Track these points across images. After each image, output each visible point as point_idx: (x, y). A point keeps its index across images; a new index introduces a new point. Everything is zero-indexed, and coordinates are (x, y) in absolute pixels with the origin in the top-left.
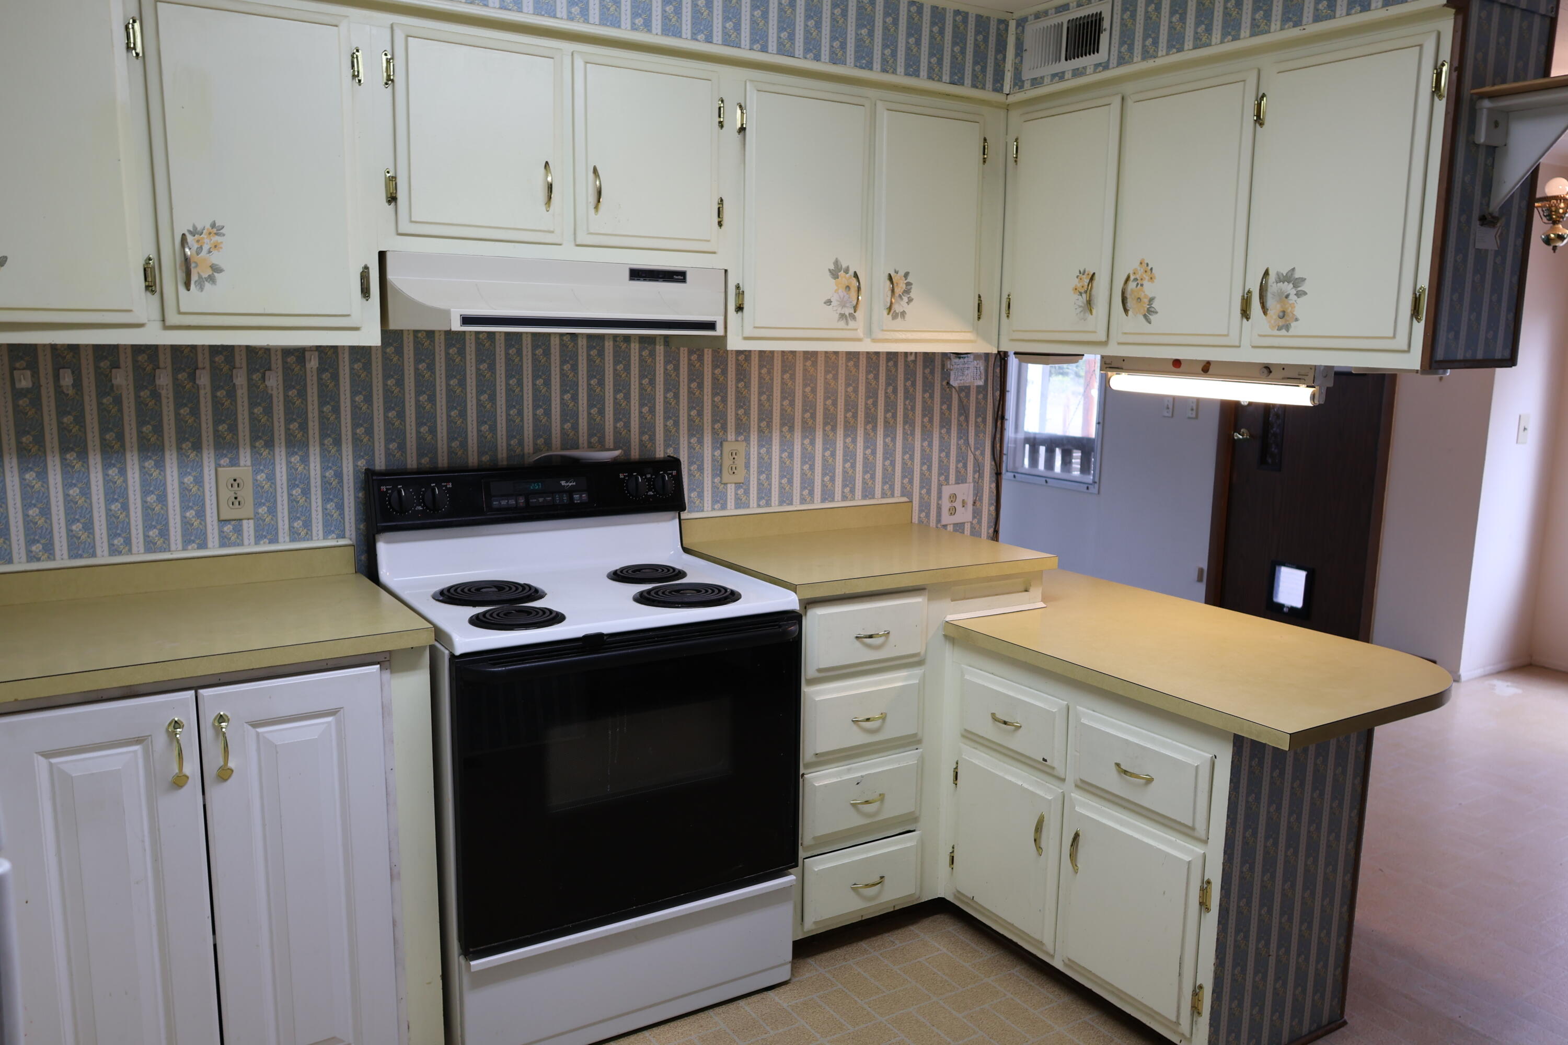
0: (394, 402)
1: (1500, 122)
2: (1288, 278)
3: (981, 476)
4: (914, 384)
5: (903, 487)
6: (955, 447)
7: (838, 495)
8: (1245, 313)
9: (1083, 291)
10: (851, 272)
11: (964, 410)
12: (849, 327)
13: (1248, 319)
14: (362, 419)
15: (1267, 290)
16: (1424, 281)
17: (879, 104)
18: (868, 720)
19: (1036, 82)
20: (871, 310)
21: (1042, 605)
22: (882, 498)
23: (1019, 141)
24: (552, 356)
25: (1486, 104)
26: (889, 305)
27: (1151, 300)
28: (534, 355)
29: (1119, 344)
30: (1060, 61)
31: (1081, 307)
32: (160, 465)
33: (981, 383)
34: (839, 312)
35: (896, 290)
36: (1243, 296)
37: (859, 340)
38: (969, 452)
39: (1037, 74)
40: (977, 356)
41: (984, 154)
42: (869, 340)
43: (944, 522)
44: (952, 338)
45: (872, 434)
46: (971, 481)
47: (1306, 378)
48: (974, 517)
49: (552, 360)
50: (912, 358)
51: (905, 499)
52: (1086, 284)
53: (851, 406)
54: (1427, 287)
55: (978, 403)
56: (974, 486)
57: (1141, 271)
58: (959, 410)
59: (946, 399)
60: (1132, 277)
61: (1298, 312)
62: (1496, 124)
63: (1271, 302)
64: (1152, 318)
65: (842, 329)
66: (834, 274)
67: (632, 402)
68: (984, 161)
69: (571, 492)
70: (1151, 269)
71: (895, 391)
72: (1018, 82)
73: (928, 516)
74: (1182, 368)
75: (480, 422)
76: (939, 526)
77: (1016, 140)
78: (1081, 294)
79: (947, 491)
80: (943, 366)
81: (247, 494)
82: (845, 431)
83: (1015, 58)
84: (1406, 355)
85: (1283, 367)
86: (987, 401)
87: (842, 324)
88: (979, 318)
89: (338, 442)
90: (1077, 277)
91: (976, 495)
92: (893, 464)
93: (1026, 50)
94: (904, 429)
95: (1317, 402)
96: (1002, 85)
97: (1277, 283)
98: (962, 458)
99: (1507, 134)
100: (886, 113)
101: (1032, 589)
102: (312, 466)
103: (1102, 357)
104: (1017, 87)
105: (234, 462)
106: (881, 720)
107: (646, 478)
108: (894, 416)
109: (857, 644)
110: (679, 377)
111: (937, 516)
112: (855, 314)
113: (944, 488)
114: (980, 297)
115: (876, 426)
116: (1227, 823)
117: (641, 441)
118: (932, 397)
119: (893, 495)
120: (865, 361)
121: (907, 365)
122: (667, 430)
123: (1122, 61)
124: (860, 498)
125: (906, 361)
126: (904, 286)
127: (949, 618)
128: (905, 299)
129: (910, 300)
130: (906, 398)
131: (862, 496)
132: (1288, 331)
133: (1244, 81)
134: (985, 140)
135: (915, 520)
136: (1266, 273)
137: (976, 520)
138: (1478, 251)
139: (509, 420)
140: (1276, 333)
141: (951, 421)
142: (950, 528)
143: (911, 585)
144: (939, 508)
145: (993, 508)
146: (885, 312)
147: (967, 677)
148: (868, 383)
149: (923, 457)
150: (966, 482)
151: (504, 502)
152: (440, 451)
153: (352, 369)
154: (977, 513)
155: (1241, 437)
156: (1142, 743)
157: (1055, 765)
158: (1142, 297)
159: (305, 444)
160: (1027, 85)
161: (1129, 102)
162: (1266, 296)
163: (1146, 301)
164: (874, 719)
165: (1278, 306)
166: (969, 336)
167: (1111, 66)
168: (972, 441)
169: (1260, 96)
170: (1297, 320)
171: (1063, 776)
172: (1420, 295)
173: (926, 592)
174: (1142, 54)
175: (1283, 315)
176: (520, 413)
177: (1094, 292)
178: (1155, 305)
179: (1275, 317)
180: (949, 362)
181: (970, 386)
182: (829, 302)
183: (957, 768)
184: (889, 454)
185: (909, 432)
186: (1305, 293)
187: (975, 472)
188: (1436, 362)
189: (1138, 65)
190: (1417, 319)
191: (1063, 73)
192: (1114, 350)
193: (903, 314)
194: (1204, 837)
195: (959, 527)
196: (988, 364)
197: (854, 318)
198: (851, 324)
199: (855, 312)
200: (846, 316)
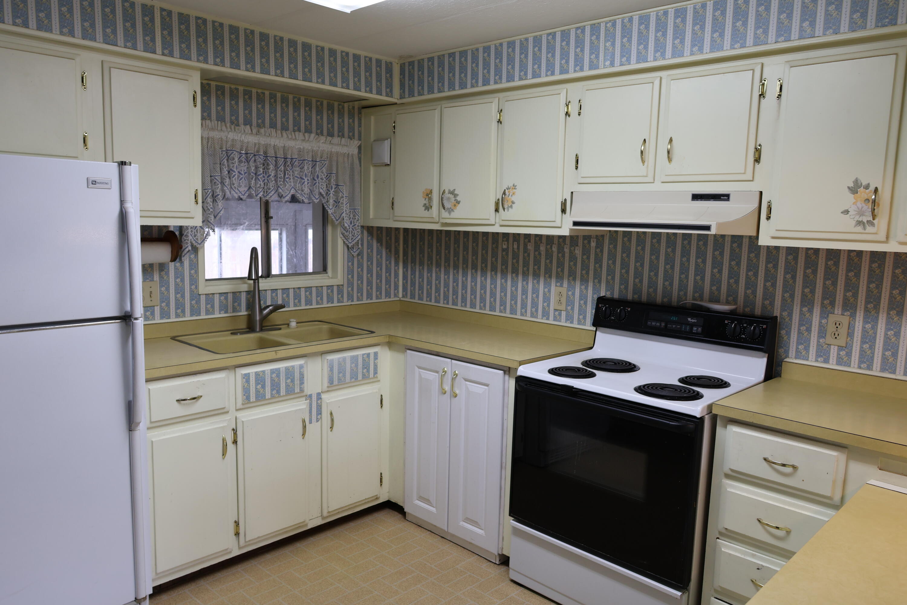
0: (625, 265)
10: (872, 188)
12: (866, 231)
14: (611, 272)
24: (708, 246)
28: (698, 244)
32: (538, 282)
34: (856, 219)
42: (895, 242)
49: (708, 249)
65: (860, 233)
66: (854, 190)
67: (759, 278)
69: (692, 325)
75: (665, 280)
81: (564, 300)
87: (859, 229)
89: (600, 282)
102: (589, 291)
105: (561, 286)
106: (786, 533)
107: (743, 326)
110: (797, 265)
112: (874, 221)
117: (763, 304)
122: (784, 299)
139: (680, 280)
151: (654, 324)
152: (643, 292)
153: (609, 248)
159: (587, 281)
173: (846, 451)
176: (687, 277)
182: (846, 212)
197: (873, 224)
198: (869, 229)
199: (874, 219)
200: (864, 223)
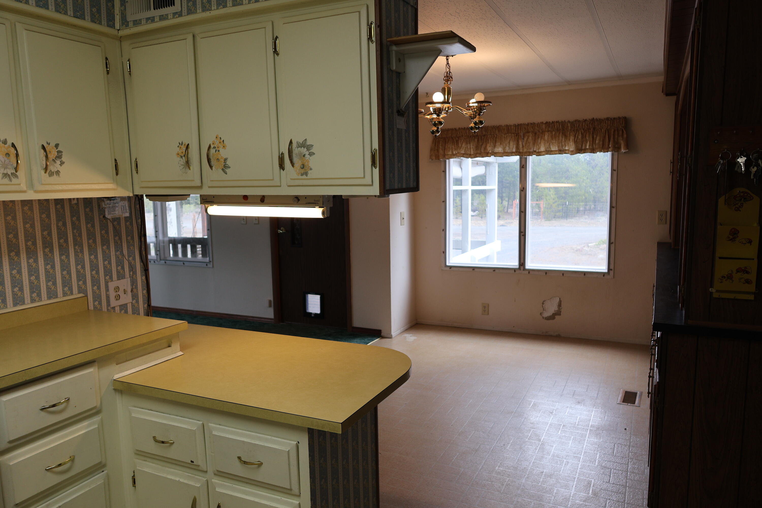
1: (401, 59)
2: (303, 145)
3: (135, 273)
4: (79, 219)
5: (79, 287)
6: (114, 257)
7: (27, 298)
8: (282, 166)
9: (183, 155)
10: (9, 143)
11: (117, 233)
12: (13, 183)
13: (283, 169)
15: (292, 152)
16: (376, 146)
17: (19, 26)
18: (60, 465)
19: (137, 23)
20: (31, 170)
21: (181, 353)
22: (64, 296)
23: (131, 61)
25: (394, 48)
26: (45, 166)
27: (225, 160)
29: (209, 187)
30: (150, 10)
31: (183, 165)
33: (127, 215)
34: (2, 172)
35: (49, 156)
36: (279, 156)
37: (24, 192)
38: (125, 259)
39: (138, 17)
40: (122, 199)
41: (107, 68)
42: (32, 191)
43: (112, 305)
44: (99, 188)
45: (50, 255)
46: (128, 277)
47: (318, 202)
48: (133, 299)
50: (75, 202)
51: (81, 295)
52: (184, 151)
53: (31, 237)
54: (377, 149)
55: (127, 227)
56: (131, 280)
57: (217, 142)
58: (114, 233)
59: (104, 227)
60: (212, 146)
61: (311, 165)
62: (400, 60)
63: (295, 159)
64: (227, 170)
65: (7, 185)
68: (108, 72)
70: (223, 141)
71: (65, 224)
72: (125, 23)
73: (100, 303)
74: (249, 200)
76: (109, 308)
77: (129, 60)
78: (182, 157)
79: (112, 285)
80: (99, 206)
82: (27, 255)
83: (121, 7)
84: (371, 187)
85: (306, 197)
86: (133, 226)
87: (6, 181)
88: (117, 174)
90: (178, 146)
91: (132, 285)
92: (69, 273)
93: (127, 2)
94: (75, 249)
95: (326, 216)
96: (114, 24)
97: (298, 148)
98: (120, 263)
99: (404, 66)
100: (25, 32)
101: (172, 345)
103: (201, 196)
104: (124, 26)
106: (70, 462)
108: (66, 241)
109: (43, 413)
111: (107, 303)
112: (17, 174)
113: (110, 284)
114: (116, 160)
115: (53, 249)
116: (310, 482)
118: (93, 226)
119: (72, 294)
120: (38, 206)
121: (71, 206)
123: (190, 12)
124: (46, 298)
125: (70, 204)
126: (56, 153)
127: (116, 377)
128: (58, 162)
129: (62, 163)
130: (73, 229)
131: (48, 298)
132: (307, 176)
133: (265, 28)
134: (107, 59)
135: (91, 307)
136: (291, 142)
137: (135, 301)
138: (398, 129)
140: (300, 177)
141: (109, 241)
142: (117, 309)
143: (83, 362)
144: (108, 297)
145: (145, 292)
146: (43, 172)
147: (133, 415)
148: (42, 220)
149: (91, 266)
150: (125, 278)
154: (135, 296)
155: (281, 232)
156: (253, 442)
157: (200, 463)
158: (220, 158)
160: (131, 24)
161: (198, 39)
162: (292, 156)
163: (223, 160)
164: (65, 463)
165: (300, 161)
166: (111, 186)
167: (183, 14)
168: (125, 252)
169: (275, 38)
170: (311, 169)
171: (205, 470)
172: (375, 153)
173: (96, 364)
174: (202, 8)
175: (303, 167)
177: (189, 156)
178: (228, 162)
179: (299, 168)
180: (103, 203)
181: (120, 218)
183: (134, 476)
184: (65, 267)
185: (79, 251)
186: (314, 154)
187: (130, 271)
188: (387, 190)
189: (200, 15)
190: (374, 167)
191: (154, 17)
192: (207, 191)
193: (58, 172)
194: (298, 494)
195: (124, 307)
196: (131, 203)
197: (16, 176)
198: (14, 181)
199: (16, 172)
200: (9, 175)
